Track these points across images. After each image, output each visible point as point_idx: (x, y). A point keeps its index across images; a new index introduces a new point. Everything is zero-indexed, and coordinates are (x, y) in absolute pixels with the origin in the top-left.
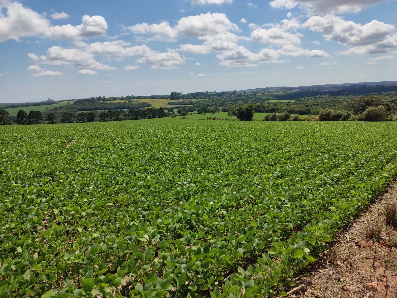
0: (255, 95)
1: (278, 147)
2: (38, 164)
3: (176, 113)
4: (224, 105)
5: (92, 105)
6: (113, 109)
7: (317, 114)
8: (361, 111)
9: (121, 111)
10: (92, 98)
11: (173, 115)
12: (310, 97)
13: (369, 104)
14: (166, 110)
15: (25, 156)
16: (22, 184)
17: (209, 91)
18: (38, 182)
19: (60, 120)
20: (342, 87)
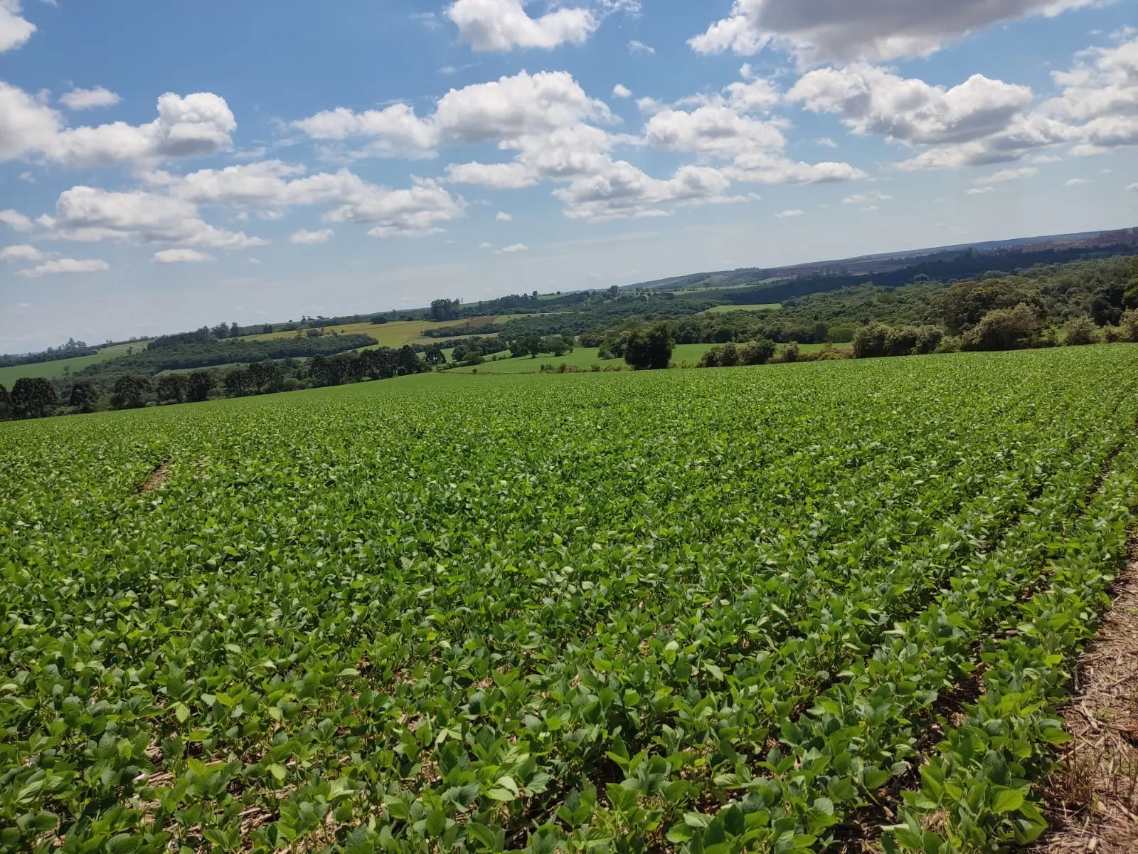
0: (671, 297)
1: (787, 445)
2: (85, 551)
3: (450, 360)
4: (586, 329)
5: (201, 350)
6: (265, 358)
7: (846, 338)
8: (966, 324)
9: (289, 364)
10: (200, 331)
11: (441, 365)
12: (823, 294)
13: (987, 302)
14: (420, 351)
15: (37, 527)
16: (48, 623)
17: (540, 292)
18: (98, 611)
19: (107, 401)
20: (907, 259)
